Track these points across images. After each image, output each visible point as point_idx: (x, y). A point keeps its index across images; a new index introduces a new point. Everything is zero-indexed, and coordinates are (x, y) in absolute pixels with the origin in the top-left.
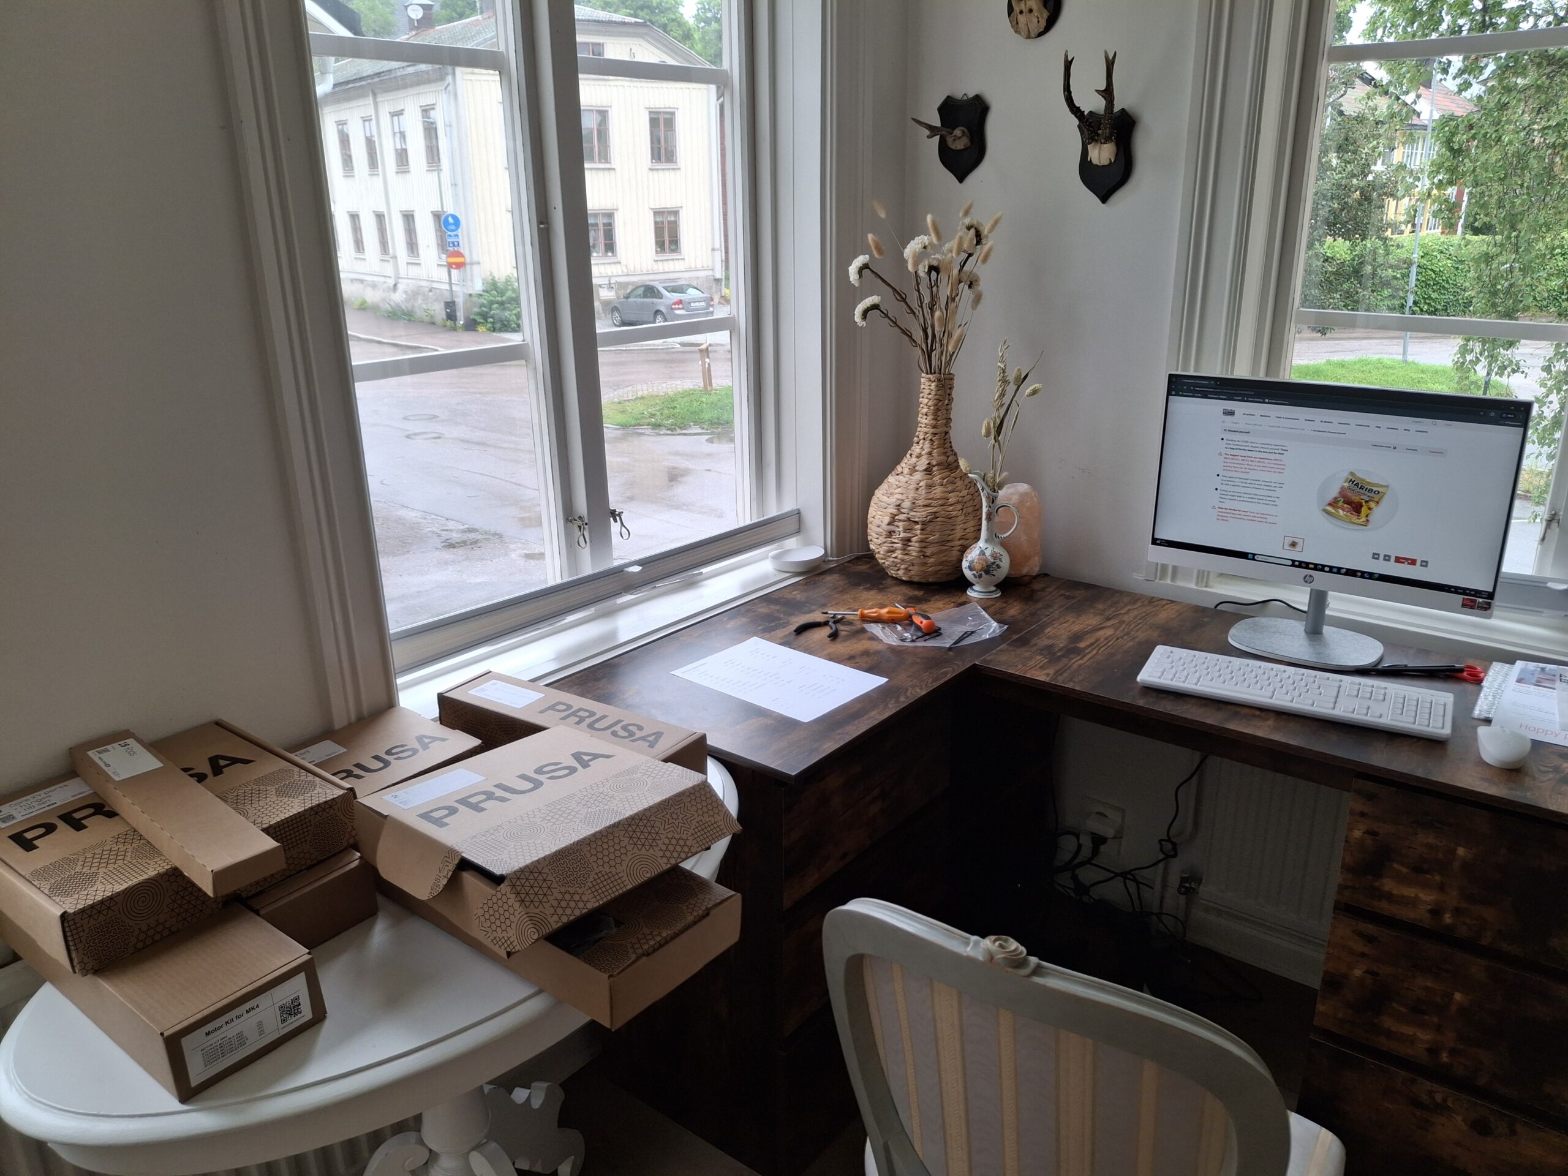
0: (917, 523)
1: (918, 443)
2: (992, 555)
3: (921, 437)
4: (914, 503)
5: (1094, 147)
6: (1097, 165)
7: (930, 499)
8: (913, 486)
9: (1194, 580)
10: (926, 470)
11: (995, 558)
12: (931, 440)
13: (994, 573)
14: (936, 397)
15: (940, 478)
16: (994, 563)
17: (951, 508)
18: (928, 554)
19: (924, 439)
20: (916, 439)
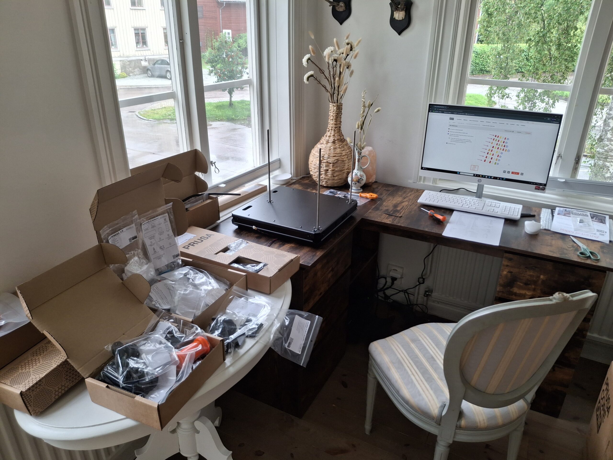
0: (330, 163)
1: (329, 131)
2: (360, 175)
3: (330, 129)
4: (329, 155)
5: (397, 13)
6: (397, 20)
7: (335, 154)
8: (328, 149)
9: (432, 182)
10: (333, 142)
11: (361, 176)
12: (334, 130)
13: (361, 182)
14: (337, 112)
15: (339, 145)
16: (360, 178)
17: (343, 157)
18: (335, 176)
19: (331, 129)
20: (328, 130)
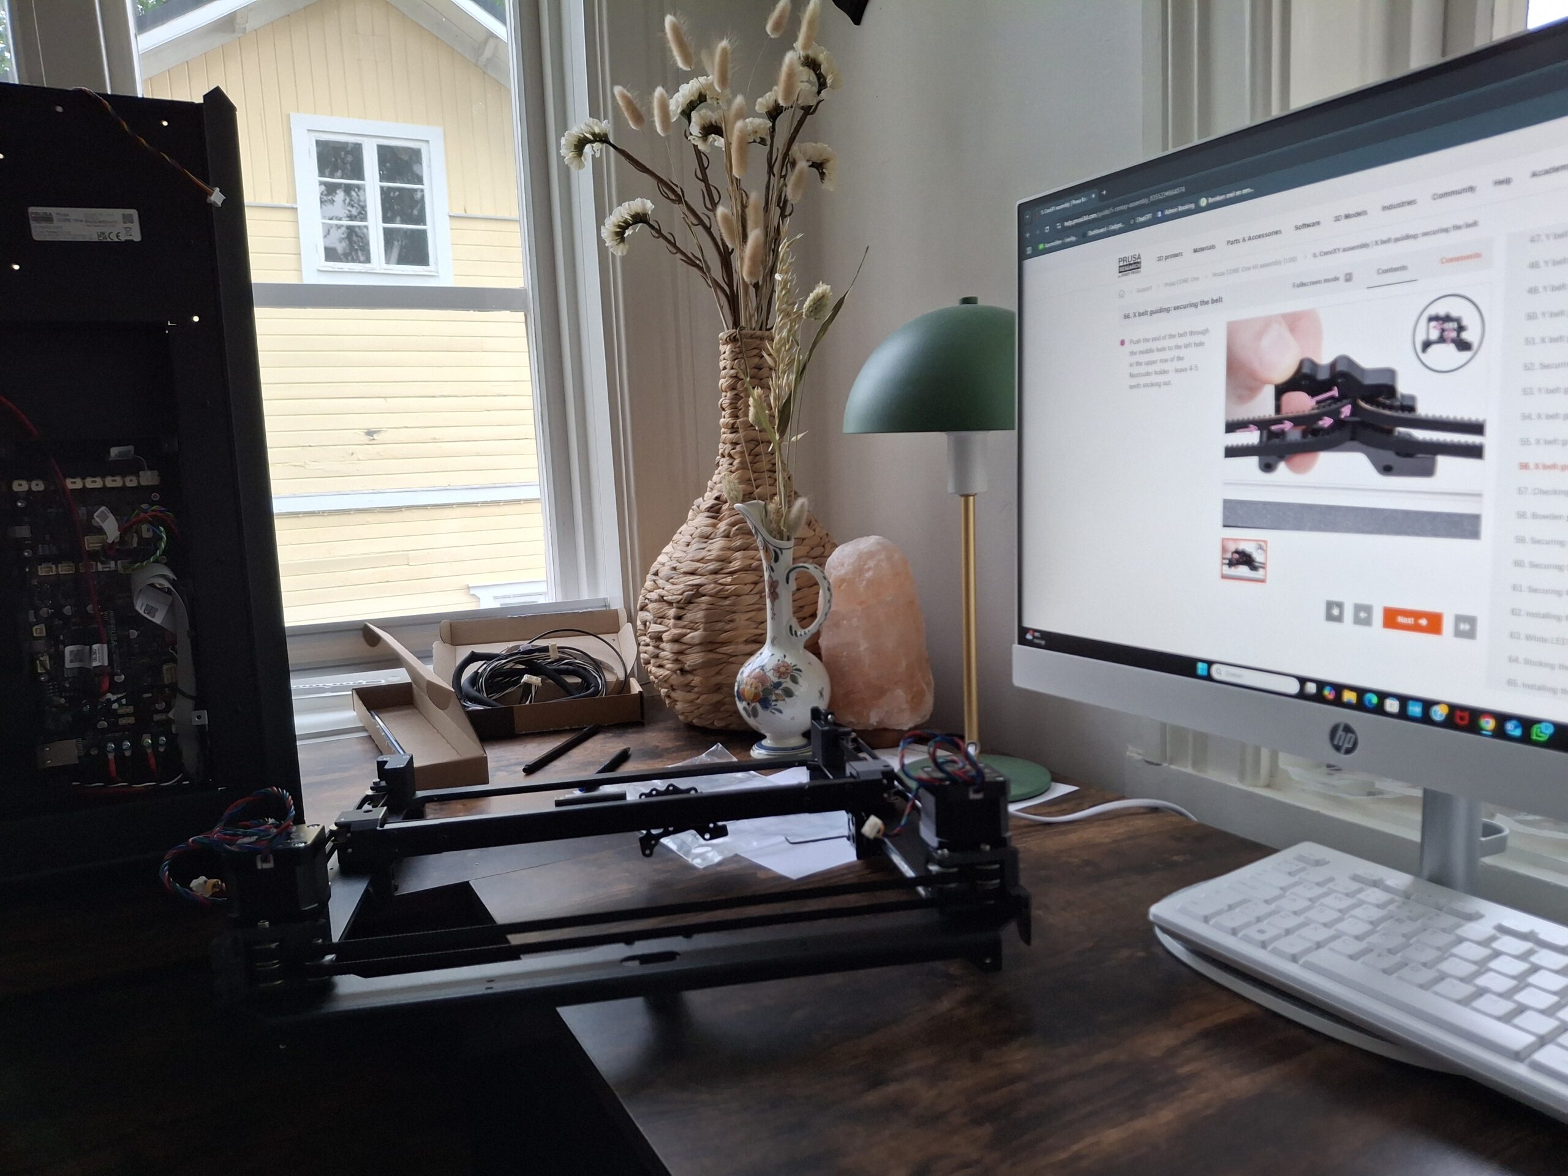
0: (670, 603)
1: (718, 464)
2: (777, 669)
3: (720, 452)
4: (675, 569)
7: (698, 561)
8: (685, 538)
10: (710, 509)
11: (781, 674)
12: (730, 455)
13: (780, 706)
14: (733, 372)
15: (728, 524)
16: (777, 685)
17: (729, 579)
18: (686, 667)
19: (723, 455)
